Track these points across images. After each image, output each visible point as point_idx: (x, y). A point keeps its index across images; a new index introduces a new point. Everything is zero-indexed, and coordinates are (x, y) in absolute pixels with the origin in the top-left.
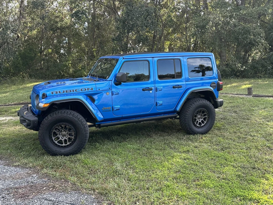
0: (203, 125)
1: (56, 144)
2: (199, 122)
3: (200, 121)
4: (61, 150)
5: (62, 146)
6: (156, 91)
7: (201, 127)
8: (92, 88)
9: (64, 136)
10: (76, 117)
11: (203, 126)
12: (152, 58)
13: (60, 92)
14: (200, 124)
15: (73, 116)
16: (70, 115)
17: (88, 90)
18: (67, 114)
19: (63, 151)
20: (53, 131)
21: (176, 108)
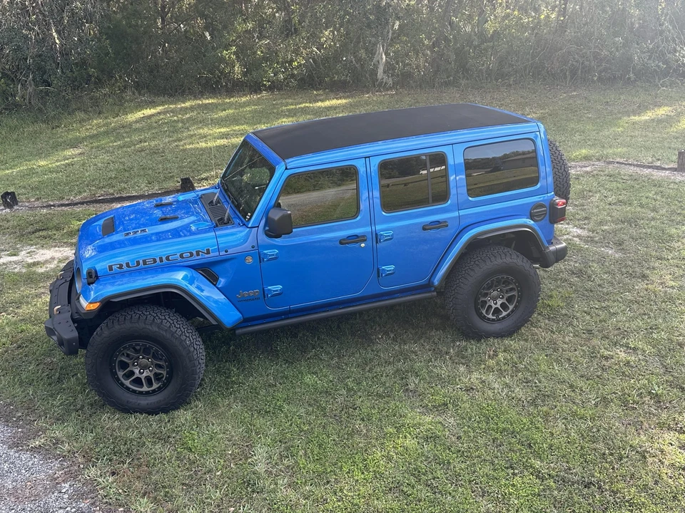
0: (504, 314)
1: (128, 389)
2: (494, 306)
3: (496, 304)
4: (139, 402)
5: (141, 393)
6: (377, 243)
7: (499, 320)
8: (208, 250)
9: (144, 367)
10: (166, 331)
11: (504, 318)
12: (365, 158)
13: (128, 265)
14: (497, 311)
15: (159, 328)
16: (151, 324)
17: (198, 255)
18: (145, 323)
19: (144, 402)
20: (118, 359)
21: (432, 279)
